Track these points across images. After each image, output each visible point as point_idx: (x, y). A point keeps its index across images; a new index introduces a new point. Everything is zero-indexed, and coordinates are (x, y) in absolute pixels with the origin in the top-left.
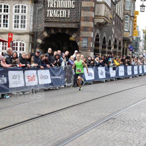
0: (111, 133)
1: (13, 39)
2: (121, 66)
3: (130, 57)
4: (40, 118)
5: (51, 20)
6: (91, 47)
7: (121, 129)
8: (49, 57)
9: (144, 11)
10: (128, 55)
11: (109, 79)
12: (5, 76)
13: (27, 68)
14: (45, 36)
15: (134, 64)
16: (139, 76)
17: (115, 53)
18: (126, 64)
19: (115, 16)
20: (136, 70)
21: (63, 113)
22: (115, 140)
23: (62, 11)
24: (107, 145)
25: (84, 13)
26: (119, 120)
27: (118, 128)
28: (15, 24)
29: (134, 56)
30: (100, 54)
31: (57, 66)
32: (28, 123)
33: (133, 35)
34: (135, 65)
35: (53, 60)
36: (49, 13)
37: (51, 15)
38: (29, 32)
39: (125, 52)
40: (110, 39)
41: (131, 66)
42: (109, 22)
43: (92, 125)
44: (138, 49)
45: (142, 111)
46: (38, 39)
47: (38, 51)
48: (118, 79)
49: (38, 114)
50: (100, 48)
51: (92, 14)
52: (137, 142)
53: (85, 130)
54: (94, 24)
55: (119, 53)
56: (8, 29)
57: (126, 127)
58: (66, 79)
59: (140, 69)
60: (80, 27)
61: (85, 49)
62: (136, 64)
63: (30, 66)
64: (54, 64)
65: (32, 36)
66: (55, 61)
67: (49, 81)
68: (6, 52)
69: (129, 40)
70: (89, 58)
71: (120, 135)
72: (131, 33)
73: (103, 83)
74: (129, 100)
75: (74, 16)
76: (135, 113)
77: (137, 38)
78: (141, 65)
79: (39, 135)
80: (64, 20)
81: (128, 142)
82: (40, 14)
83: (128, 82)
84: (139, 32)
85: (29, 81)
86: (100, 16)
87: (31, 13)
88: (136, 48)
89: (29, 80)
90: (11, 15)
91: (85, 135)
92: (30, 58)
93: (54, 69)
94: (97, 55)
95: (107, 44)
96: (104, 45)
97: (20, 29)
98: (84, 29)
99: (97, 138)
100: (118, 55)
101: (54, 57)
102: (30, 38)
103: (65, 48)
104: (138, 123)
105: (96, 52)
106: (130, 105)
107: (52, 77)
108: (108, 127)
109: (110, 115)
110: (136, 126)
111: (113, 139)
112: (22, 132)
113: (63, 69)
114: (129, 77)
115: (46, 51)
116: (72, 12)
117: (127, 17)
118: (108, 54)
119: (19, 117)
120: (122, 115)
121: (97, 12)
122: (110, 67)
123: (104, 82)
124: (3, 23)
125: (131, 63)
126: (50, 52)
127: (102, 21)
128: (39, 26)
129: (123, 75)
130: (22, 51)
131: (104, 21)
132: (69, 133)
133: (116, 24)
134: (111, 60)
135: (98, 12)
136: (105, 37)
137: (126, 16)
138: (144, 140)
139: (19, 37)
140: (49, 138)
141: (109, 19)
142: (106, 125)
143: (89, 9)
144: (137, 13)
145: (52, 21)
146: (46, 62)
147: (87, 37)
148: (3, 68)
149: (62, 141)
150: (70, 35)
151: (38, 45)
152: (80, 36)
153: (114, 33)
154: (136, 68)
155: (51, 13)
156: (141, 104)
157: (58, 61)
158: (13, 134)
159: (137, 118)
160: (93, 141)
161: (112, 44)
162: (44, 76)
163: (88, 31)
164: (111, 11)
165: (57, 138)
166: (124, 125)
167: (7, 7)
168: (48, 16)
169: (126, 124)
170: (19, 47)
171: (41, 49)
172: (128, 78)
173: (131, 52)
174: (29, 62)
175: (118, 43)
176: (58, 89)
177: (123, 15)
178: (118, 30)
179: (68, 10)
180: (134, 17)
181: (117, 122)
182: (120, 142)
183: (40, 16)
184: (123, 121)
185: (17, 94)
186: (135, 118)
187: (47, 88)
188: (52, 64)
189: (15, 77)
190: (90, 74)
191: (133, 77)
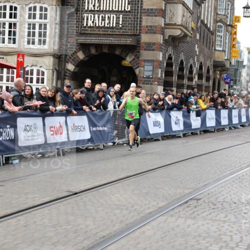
0: (193, 224)
1: (25, 63)
2: (211, 109)
3: (225, 94)
4: (71, 198)
5: (91, 30)
6: (159, 79)
7: (209, 217)
10: (223, 91)
11: (189, 132)
12: (11, 127)
13: (49, 112)
14: (79, 58)
15: (233, 106)
16: (241, 126)
17: (199, 87)
18: (219, 107)
19: (199, 24)
20: (235, 116)
21: (110, 189)
22: (199, 236)
23: (109, 15)
24: (186, 243)
25: (147, 19)
26: (207, 201)
27: (205, 215)
28: (28, 39)
30: (175, 89)
31: (100, 109)
32: (51, 207)
33: (230, 58)
34: (235, 109)
35: (94, 99)
36: (87, 19)
37: (90, 23)
38: (52, 51)
39: (216, 86)
40: (191, 65)
41: (227, 110)
42: (190, 34)
43: (160, 209)
44: (239, 81)
45: (245, 186)
46: (68, 63)
47: (69, 84)
48: (206, 131)
49: (69, 191)
50: (175, 78)
51: (161, 22)
52: (237, 238)
54: (163, 37)
55: (206, 87)
56: (16, 46)
57: (219, 214)
58: (116, 132)
59: (243, 115)
60: (140, 44)
61: (149, 80)
62: (235, 107)
63: (54, 109)
64: (95, 107)
65: (57, 58)
66: (98, 102)
67: (87, 135)
68: (13, 86)
69: (224, 66)
70: (156, 97)
71: (208, 227)
72: (227, 53)
73: (179, 139)
74: (224, 168)
75: (129, 24)
76: (234, 190)
77: (238, 62)
78: (245, 107)
79: (69, 227)
80: (112, 32)
81: (222, 238)
82: (71, 21)
83: (223, 137)
84: (242, 52)
85: (53, 135)
86: (175, 25)
87: (56, 19)
88: (236, 80)
89: (52, 133)
90: (21, 23)
91: (147, 227)
92: (55, 96)
93: (95, 115)
94: (169, 92)
95: (186, 72)
96: (180, 73)
97: (36, 48)
98: (147, 47)
99: (168, 232)
100: (205, 91)
101: (96, 95)
102: (54, 61)
103: (114, 79)
104: (238, 207)
105: (168, 87)
106: (226, 176)
107: (91, 128)
108: (187, 214)
109: (190, 193)
110: (235, 212)
111: (197, 234)
112: (40, 221)
113: (110, 114)
114: (224, 129)
115: (81, 84)
116: (126, 18)
117: (220, 27)
118: (187, 89)
119: (36, 196)
120: (212, 192)
121: (168, 18)
122: (191, 112)
123: (180, 137)
124: (9, 36)
125: (227, 104)
126: (89, 85)
127: (177, 33)
128: (70, 41)
129: (214, 125)
130: (40, 84)
131: (181, 34)
132: (120, 224)
133: (202, 38)
134: (193, 100)
135: (171, 18)
136: (182, 60)
137: (219, 24)
139: (36, 61)
140: (88, 231)
141: (190, 29)
143: (155, 13)
144: (238, 19)
145: (92, 32)
147: (153, 61)
148: (7, 112)
149: (108, 237)
150: (123, 57)
151: (67, 74)
152: (141, 58)
153: (198, 53)
154: (235, 113)
155: (91, 20)
156: (245, 174)
157: (102, 101)
158: (25, 224)
159: (237, 198)
160: (162, 238)
161: (194, 72)
162: (79, 126)
163: (153, 50)
164: (194, 15)
165: (101, 232)
166: (214, 210)
167: (16, 9)
168: (85, 25)
169: (218, 208)
170: (35, 77)
171: (73, 80)
172: (222, 131)
173: (227, 86)
174: (52, 103)
175: (204, 70)
176: (102, 149)
177: (214, 23)
178: (205, 48)
179: (119, 15)
180: (233, 27)
181: (203, 205)
182: (207, 240)
183: (71, 24)
184: (213, 203)
185: (32, 158)
186: (234, 198)
187: (83, 147)
188: (93, 107)
189: (28, 128)
190: (156, 124)
191: (230, 128)
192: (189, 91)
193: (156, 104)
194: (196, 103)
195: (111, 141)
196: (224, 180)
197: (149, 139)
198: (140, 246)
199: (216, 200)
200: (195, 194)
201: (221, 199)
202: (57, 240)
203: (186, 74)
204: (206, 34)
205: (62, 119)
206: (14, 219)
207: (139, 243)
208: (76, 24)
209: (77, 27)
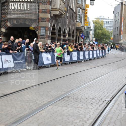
0: (66, 110)
2: (75, 51)
3: (82, 44)
5: (13, 11)
6: (49, 36)
7: (74, 106)
9: (93, 5)
10: (81, 42)
14: (8, 26)
15: (86, 50)
16: (90, 60)
17: (69, 40)
19: (68, 9)
20: (87, 55)
22: (69, 115)
23: (23, 4)
25: (42, 6)
26: (73, 98)
27: (72, 105)
29: (86, 43)
30: (56, 41)
31: (19, 51)
33: (84, 26)
34: (86, 51)
36: (12, 6)
37: (13, 8)
39: (77, 40)
40: (65, 29)
41: (83, 52)
42: (64, 14)
43: (50, 102)
44: (89, 37)
45: (92, 90)
46: (2, 28)
48: (72, 62)
50: (56, 36)
51: (49, 7)
52: (88, 116)
53: (43, 107)
54: (50, 15)
55: (72, 40)
57: (79, 104)
58: (27, 63)
61: (43, 37)
62: (87, 50)
69: (81, 29)
70: (47, 45)
71: (73, 111)
72: (82, 23)
74: (81, 81)
75: (33, 8)
76: (86, 92)
77: (88, 27)
79: (3, 112)
81: (80, 116)
82: (3, 7)
83: (81, 65)
84: (90, 22)
86: (56, 9)
88: (87, 36)
91: (43, 111)
93: (16, 55)
94: (53, 42)
95: (62, 33)
96: (59, 33)
98: (42, 20)
99: (54, 113)
100: (72, 42)
103: (26, 36)
104: (88, 100)
105: (53, 40)
106: (82, 85)
107: (14, 61)
108: (63, 104)
109: (65, 94)
110: (87, 103)
111: (68, 114)
114: (81, 61)
116: (32, 5)
117: (79, 10)
118: (63, 41)
120: (75, 93)
123: (59, 65)
125: (83, 49)
126: (12, 39)
127: (57, 13)
128: (3, 17)
129: (76, 59)
131: (59, 13)
132: (29, 110)
133: (70, 15)
134: (66, 47)
135: (54, 5)
136: (60, 27)
137: (78, 8)
138: (94, 115)
140: (12, 114)
141: (64, 11)
142: (61, 102)
143: (46, 3)
144: (88, 6)
147: (45, 27)
149: (23, 117)
150: (30, 25)
151: (2, 34)
152: (39, 26)
153: (68, 23)
154: (87, 53)
156: (92, 84)
157: (20, 47)
159: (88, 96)
160: (50, 117)
161: (66, 33)
162: (8, 60)
163: (45, 21)
164: (66, 4)
165: (19, 114)
166: (76, 102)
168: (10, 9)
169: (78, 101)
171: (5, 37)
173: (83, 39)
175: (71, 32)
176: (20, 72)
177: (76, 8)
178: (71, 20)
179: (28, 4)
180: (85, 10)
181: (71, 99)
182: (73, 117)
183: (3, 8)
184: (76, 99)
186: (86, 96)
187: (10, 71)
190: (47, 59)
191: (84, 61)
192: (64, 42)
193: (47, 49)
194: (68, 48)
195: (25, 68)
196: (82, 87)
197: (44, 67)
198: (39, 121)
199: (77, 97)
200: (66, 94)
201: (80, 97)
203: (62, 34)
204: (72, 14)
207: (39, 120)
208: (6, 8)
209: (6, 10)
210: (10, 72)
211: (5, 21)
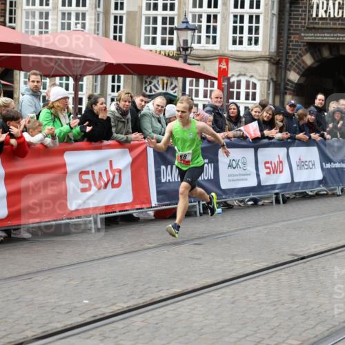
1: (229, 71)
4: (295, 265)
5: (322, 24)
8: (316, 116)
12: (210, 162)
14: (306, 64)
28: (233, 37)
31: (337, 137)
32: (267, 276)
36: (318, 7)
37: (322, 13)
38: (267, 54)
46: (290, 70)
47: (293, 102)
49: (293, 255)
56: (216, 47)
65: (274, 64)
67: (318, 175)
82: (294, 11)
85: (269, 173)
87: (273, 9)
89: (268, 170)
90: (224, 14)
97: (245, 49)
102: (270, 68)
107: (324, 164)
112: (254, 295)
115: (308, 101)
119: (246, 259)
124: (207, 33)
126: (321, 104)
128: (292, 39)
130: (250, 101)
139: (244, 68)
140: (321, 313)
145: (324, 26)
146: (310, 128)
148: (206, 141)
151: (289, 87)
155: (323, 8)
157: (339, 125)
158: (233, 300)
162: (306, 161)
168: (314, 16)
170: (243, 91)
171: (297, 95)
176: (340, 195)
183: (294, 15)
185: (240, 206)
187: (311, 191)
188: (325, 133)
189: (234, 164)
202: (278, 324)
205: (282, 151)
206: (217, 292)
208: (301, 15)
209: (302, 19)
210: (310, 193)
211: (299, 52)
